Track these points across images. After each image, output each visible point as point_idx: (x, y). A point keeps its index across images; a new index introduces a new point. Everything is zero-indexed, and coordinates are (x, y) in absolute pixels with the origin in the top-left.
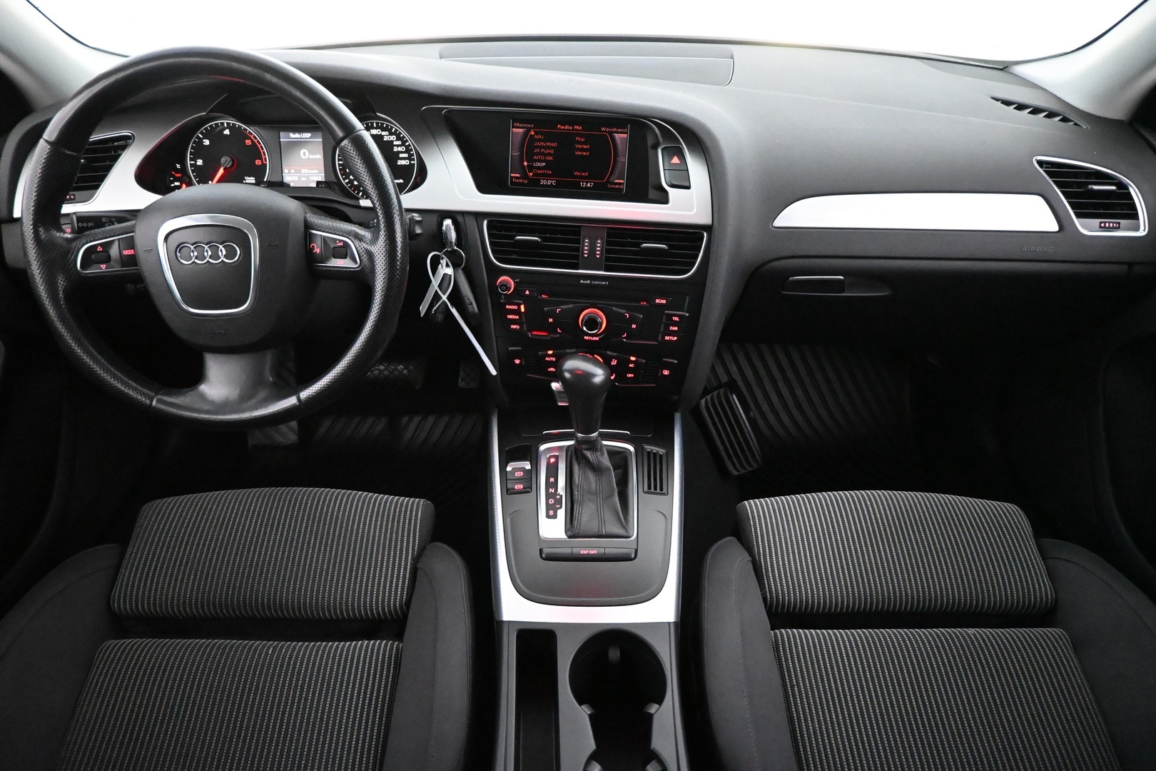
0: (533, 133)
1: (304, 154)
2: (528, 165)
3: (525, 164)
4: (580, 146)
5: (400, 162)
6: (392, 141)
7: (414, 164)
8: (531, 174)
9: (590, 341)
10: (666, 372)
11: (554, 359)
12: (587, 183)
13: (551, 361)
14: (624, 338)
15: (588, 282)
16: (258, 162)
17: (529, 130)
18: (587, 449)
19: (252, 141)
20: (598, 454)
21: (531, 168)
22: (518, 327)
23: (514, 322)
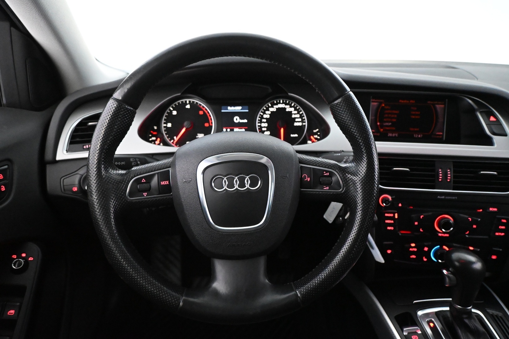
0: (383, 105)
1: (237, 119)
2: (380, 125)
3: (378, 124)
4: (414, 113)
5: (296, 124)
6: (291, 112)
7: (305, 125)
8: (382, 130)
9: (442, 237)
10: (494, 257)
11: (415, 250)
12: (418, 135)
13: (414, 251)
14: (467, 234)
15: (443, 197)
16: (207, 125)
17: (381, 103)
18: (466, 318)
19: (204, 112)
20: (472, 320)
21: (382, 126)
22: (392, 228)
23: (390, 225)
